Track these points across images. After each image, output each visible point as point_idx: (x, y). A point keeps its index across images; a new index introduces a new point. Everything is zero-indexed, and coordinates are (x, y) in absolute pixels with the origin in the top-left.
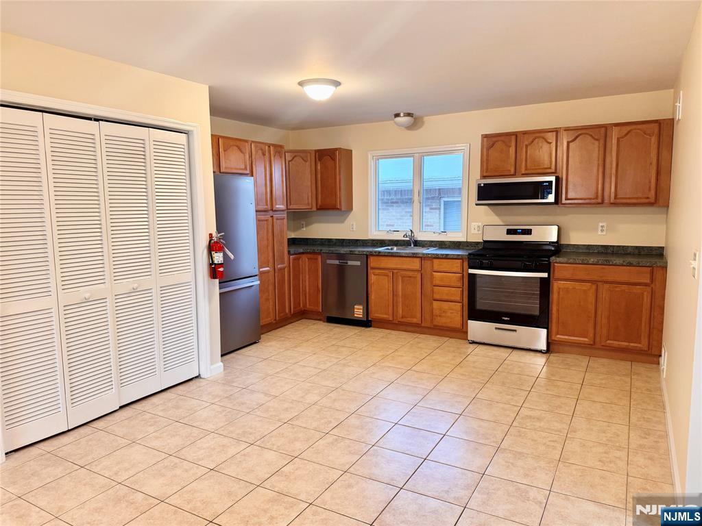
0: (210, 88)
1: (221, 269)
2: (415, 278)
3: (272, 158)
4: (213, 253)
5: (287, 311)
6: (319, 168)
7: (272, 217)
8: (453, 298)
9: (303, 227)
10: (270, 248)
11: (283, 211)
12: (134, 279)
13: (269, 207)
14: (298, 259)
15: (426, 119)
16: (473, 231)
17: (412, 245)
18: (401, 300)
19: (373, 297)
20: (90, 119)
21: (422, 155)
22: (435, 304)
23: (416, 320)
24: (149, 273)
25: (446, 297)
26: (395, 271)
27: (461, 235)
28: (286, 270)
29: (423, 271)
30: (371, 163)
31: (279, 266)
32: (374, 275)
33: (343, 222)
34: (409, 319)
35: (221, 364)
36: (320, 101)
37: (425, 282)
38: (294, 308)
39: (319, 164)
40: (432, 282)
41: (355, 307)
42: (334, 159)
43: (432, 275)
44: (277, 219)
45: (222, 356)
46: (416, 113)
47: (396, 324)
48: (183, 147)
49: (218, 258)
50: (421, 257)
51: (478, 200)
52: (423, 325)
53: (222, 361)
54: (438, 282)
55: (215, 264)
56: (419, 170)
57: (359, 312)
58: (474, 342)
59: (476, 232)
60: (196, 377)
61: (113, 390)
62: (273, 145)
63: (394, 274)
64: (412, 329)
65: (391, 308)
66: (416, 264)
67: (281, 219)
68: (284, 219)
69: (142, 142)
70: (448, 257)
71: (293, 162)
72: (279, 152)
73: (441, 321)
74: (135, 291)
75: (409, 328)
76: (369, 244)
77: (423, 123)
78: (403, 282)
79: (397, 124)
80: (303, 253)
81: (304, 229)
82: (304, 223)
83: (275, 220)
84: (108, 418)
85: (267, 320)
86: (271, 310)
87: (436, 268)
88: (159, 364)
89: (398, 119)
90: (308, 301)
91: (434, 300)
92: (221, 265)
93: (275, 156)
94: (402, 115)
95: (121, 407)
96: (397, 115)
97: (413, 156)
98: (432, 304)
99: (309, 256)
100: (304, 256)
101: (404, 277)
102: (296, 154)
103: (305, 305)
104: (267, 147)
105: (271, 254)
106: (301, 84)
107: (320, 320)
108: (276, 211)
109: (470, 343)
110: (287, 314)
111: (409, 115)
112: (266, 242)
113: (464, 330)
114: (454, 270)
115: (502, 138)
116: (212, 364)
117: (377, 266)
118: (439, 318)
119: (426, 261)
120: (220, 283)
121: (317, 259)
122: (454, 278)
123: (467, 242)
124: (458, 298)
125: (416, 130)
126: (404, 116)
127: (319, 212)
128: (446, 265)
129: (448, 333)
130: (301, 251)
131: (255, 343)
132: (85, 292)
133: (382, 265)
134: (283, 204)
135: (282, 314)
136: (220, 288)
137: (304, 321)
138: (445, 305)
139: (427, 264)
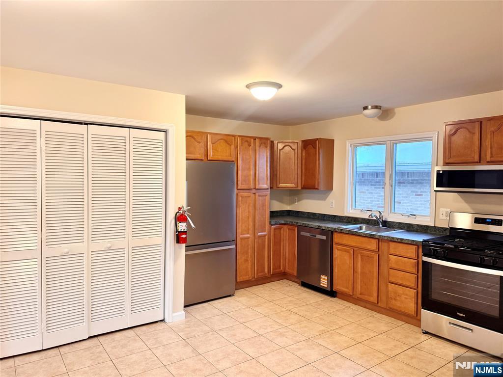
0: (187, 97)
1: (184, 236)
2: (373, 258)
3: (257, 148)
4: (178, 222)
5: (266, 271)
6: (304, 154)
7: (255, 194)
8: (407, 284)
9: (296, 202)
10: (251, 219)
11: (267, 189)
12: (109, 240)
13: (252, 186)
14: (280, 229)
15: (396, 110)
16: (441, 217)
17: (381, 226)
18: (359, 277)
19: (336, 270)
20: (81, 123)
21: (395, 143)
22: (390, 286)
23: (373, 299)
24: (123, 236)
25: (400, 282)
26: (356, 249)
27: (428, 219)
28: (267, 237)
29: (380, 252)
30: (349, 150)
31: (259, 234)
32: (338, 250)
33: (324, 199)
34: (366, 297)
35: (184, 312)
36: (264, 101)
37: (382, 263)
38: (274, 269)
39: (304, 152)
40: (388, 265)
41: (321, 276)
42: (315, 148)
43: (388, 257)
44: (259, 196)
45: (185, 307)
46: (385, 105)
47: (355, 298)
48: (161, 141)
49: (182, 227)
50: (379, 239)
51: (437, 186)
52: (379, 304)
53: (184, 310)
54: (394, 266)
55: (179, 232)
56: (391, 156)
57: (324, 282)
58: (426, 333)
59: (444, 217)
60: (161, 321)
61: (84, 323)
62: (258, 138)
63: (355, 252)
64: (370, 306)
65: (351, 283)
66: (373, 245)
67: (263, 196)
68: (266, 196)
69: (123, 138)
70: (403, 242)
71: (283, 150)
72: (265, 143)
73: (397, 304)
74: (109, 249)
75: (368, 305)
76: (345, 221)
77: (394, 114)
78: (362, 260)
79: (366, 116)
80: (285, 224)
81: (297, 203)
82: (297, 199)
83: (257, 197)
84: (76, 345)
85: (245, 277)
86: (249, 269)
87: (392, 251)
88: (127, 307)
89: (366, 112)
90: (287, 265)
91: (390, 283)
92: (185, 233)
93: (260, 146)
94: (369, 107)
95: (90, 338)
96: (365, 108)
97: (385, 144)
98: (387, 286)
99: (289, 227)
100: (285, 227)
101: (363, 255)
102: (287, 144)
103: (284, 268)
104: (252, 140)
105: (251, 224)
106: (248, 86)
107: (297, 282)
108: (258, 189)
109: (423, 333)
110: (266, 274)
111: (376, 107)
112: (248, 213)
113: (418, 318)
114: (409, 255)
115: (465, 125)
116: (174, 312)
117: (340, 242)
118: (394, 301)
119: (383, 243)
120: (186, 247)
121: (294, 230)
122: (410, 264)
123: (435, 226)
124: (413, 285)
125: (388, 120)
126: (372, 108)
127: (305, 191)
128: (402, 249)
129: (404, 318)
130: (283, 222)
131: (230, 296)
132: (65, 248)
133: (345, 242)
134: (266, 184)
135: (260, 274)
136: (186, 251)
137: (285, 281)
138: (400, 290)
139: (384, 246)
